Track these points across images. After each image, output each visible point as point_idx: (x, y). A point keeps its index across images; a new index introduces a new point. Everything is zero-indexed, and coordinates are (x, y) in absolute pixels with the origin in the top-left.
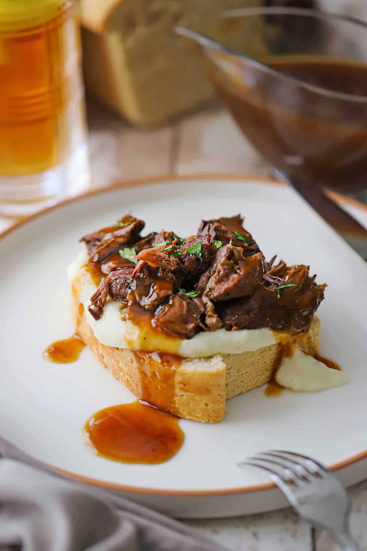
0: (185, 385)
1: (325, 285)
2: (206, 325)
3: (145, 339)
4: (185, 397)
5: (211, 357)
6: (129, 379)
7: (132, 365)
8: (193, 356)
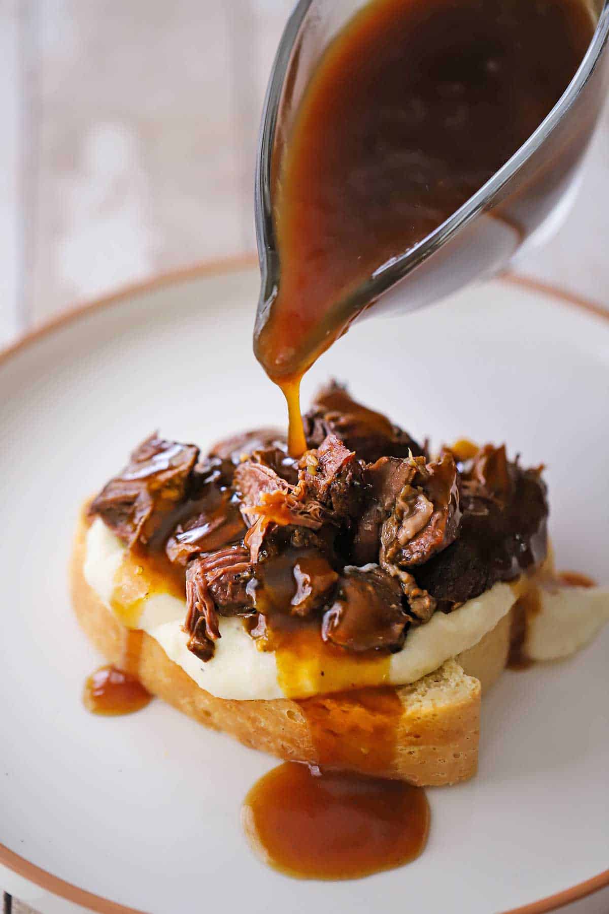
0: (417, 737)
1: (542, 468)
2: (413, 615)
3: (322, 674)
4: (416, 755)
5: (440, 669)
6: (286, 744)
7: (294, 722)
8: (412, 679)
